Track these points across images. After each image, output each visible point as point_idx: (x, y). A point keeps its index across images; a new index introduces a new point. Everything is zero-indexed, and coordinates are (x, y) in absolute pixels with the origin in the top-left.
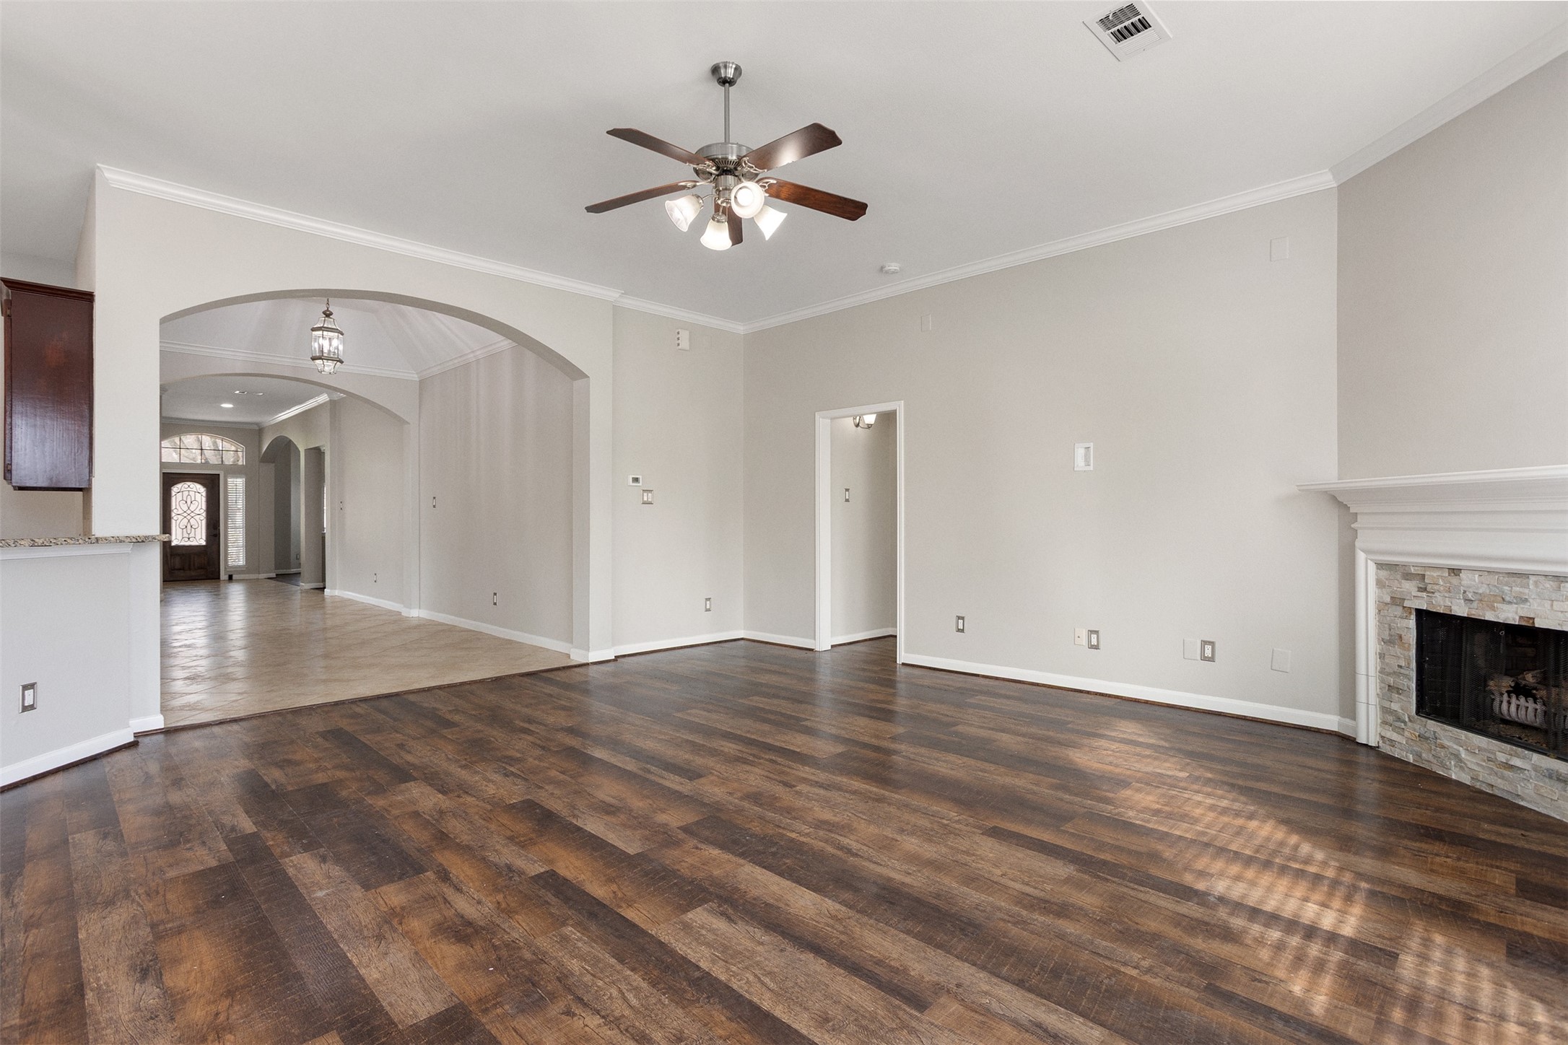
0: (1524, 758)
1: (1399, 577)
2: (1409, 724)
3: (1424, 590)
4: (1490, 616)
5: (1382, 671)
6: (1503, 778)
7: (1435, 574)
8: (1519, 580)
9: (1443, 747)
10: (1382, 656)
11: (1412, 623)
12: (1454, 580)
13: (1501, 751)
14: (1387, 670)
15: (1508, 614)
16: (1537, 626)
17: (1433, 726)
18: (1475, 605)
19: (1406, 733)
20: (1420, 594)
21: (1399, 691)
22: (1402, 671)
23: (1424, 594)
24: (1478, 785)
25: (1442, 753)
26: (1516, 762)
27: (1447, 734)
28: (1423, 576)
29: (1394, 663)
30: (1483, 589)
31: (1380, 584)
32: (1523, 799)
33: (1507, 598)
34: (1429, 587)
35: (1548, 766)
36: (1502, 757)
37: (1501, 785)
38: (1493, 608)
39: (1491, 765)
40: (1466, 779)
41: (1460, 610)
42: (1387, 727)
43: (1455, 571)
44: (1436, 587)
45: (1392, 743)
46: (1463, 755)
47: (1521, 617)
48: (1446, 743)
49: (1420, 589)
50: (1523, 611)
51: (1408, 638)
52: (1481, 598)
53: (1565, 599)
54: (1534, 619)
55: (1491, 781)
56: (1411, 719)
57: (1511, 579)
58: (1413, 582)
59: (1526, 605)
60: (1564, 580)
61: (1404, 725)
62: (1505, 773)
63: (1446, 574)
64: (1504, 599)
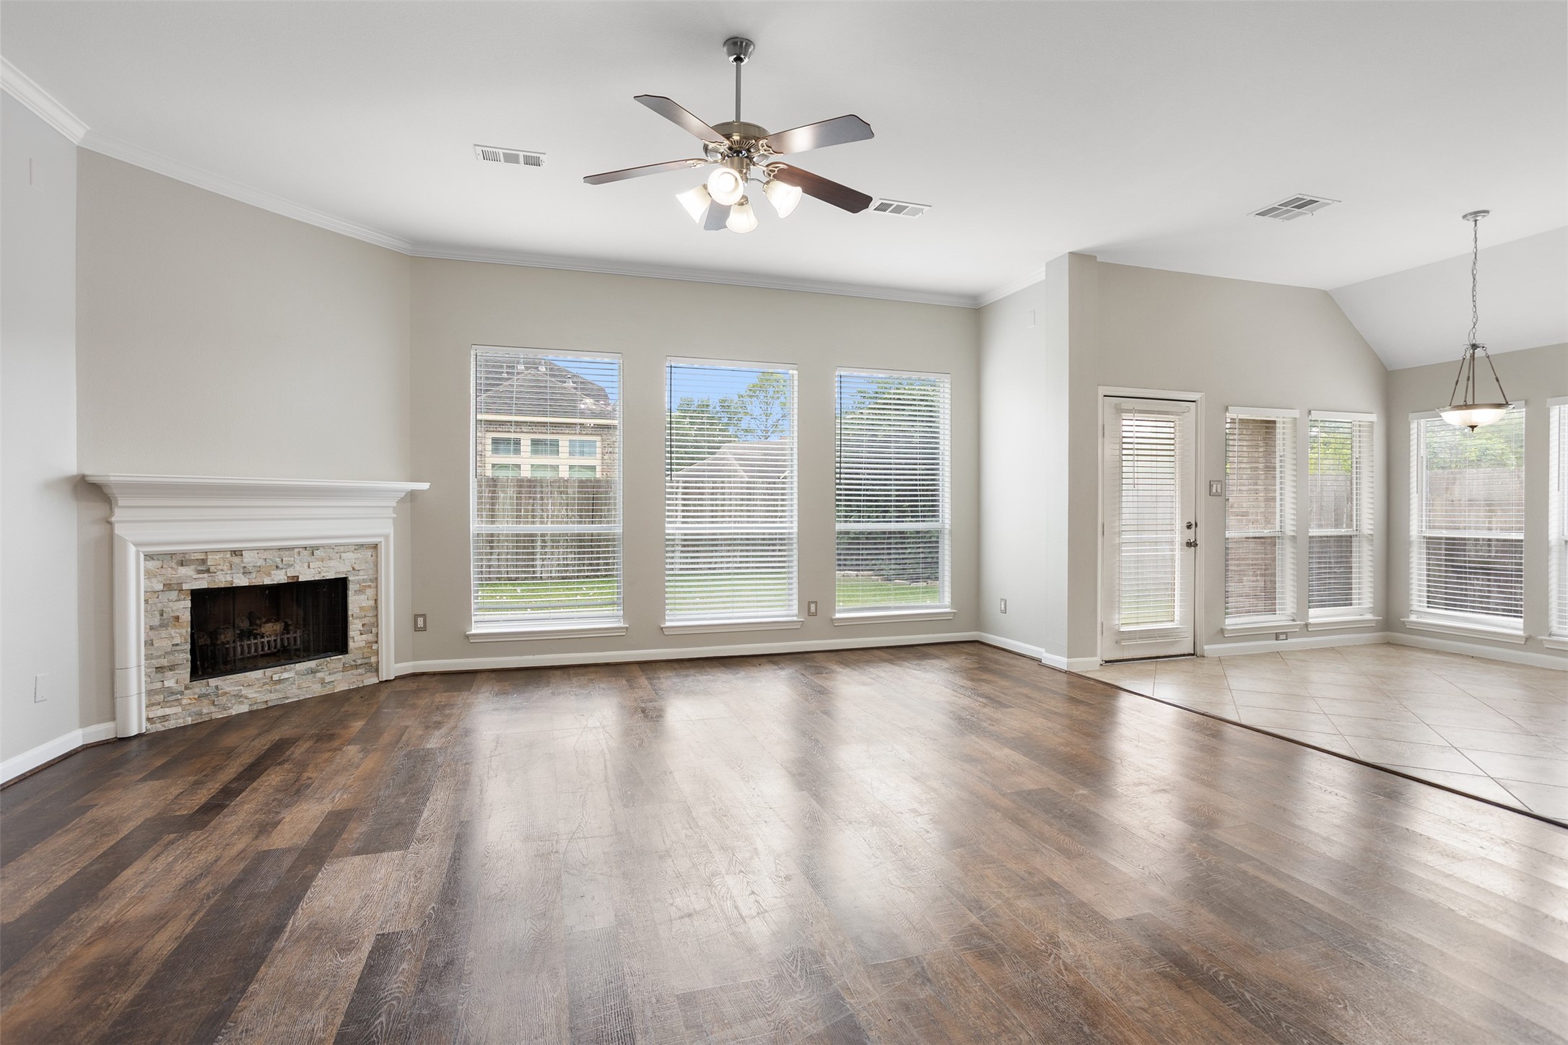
0: (291, 670)
1: (173, 565)
2: (188, 691)
3: (208, 571)
4: (267, 581)
5: (148, 657)
6: (276, 691)
7: (218, 556)
8: (287, 553)
9: (225, 693)
10: (149, 643)
11: (188, 604)
12: (236, 560)
14: (156, 654)
15: (279, 577)
16: (300, 580)
17: (213, 682)
18: (254, 575)
19: (185, 702)
20: (201, 576)
21: (172, 668)
22: (178, 648)
23: (206, 575)
24: (255, 708)
25: (223, 700)
26: (285, 675)
27: (228, 682)
28: (204, 561)
29: (163, 644)
30: (260, 563)
31: (149, 575)
33: (281, 566)
34: (212, 569)
35: (305, 668)
36: (276, 677)
37: (273, 698)
38: (269, 575)
39: (267, 687)
40: (244, 708)
41: (241, 581)
42: (154, 708)
43: (237, 553)
44: (219, 567)
45: (164, 718)
46: (242, 691)
48: (228, 689)
49: (200, 572)
50: (291, 573)
51: (186, 617)
52: (259, 569)
53: (318, 560)
54: (298, 577)
55: (265, 698)
56: (187, 688)
57: (282, 553)
58: (192, 567)
59: (292, 569)
60: (317, 548)
61: (179, 696)
62: (277, 687)
63: (229, 556)
64: (277, 567)
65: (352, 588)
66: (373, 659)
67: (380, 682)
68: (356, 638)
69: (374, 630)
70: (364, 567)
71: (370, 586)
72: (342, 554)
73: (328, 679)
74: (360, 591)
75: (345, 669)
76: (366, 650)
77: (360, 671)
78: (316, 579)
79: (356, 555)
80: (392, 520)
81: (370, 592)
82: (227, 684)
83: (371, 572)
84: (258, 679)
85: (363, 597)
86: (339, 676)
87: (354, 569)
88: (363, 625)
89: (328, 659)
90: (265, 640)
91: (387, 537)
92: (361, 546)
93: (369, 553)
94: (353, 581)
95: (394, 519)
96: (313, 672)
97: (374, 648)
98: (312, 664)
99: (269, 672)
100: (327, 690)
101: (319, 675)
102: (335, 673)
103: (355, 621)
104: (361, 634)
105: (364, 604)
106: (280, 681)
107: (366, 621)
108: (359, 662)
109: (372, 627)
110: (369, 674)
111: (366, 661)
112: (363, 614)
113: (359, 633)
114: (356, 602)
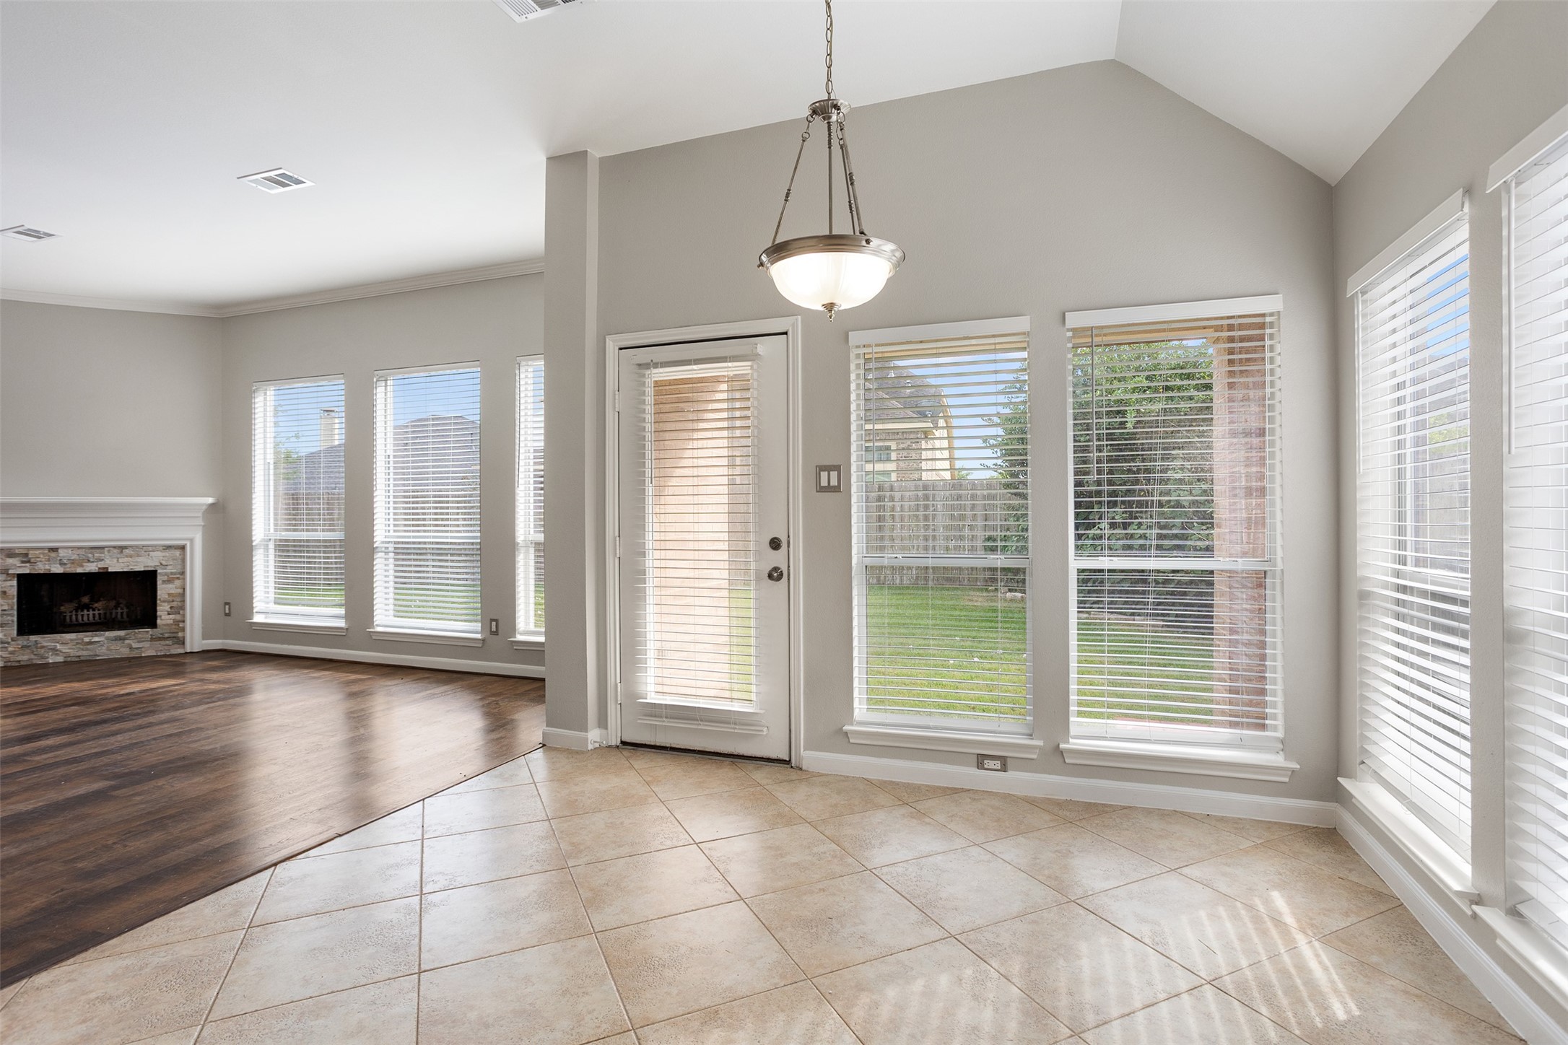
0: (101, 635)
2: (13, 643)
3: (29, 562)
4: (79, 570)
6: (87, 650)
7: (38, 552)
8: (98, 551)
9: (43, 647)
11: (15, 583)
12: (53, 555)
13: (86, 637)
15: (92, 568)
16: (109, 570)
17: (33, 638)
18: (68, 566)
19: (10, 648)
20: (25, 565)
22: (5, 612)
23: (28, 564)
24: (69, 659)
25: (43, 651)
26: (96, 639)
28: (26, 555)
30: (74, 557)
32: (98, 656)
33: (92, 560)
34: (32, 560)
35: (114, 635)
36: (87, 640)
37: (84, 654)
38: (82, 566)
39: (78, 646)
40: (60, 659)
41: (57, 569)
43: (54, 550)
44: (38, 559)
46: (59, 647)
47: (99, 568)
48: (45, 644)
49: (23, 562)
50: (101, 565)
51: (14, 591)
52: (73, 562)
53: (127, 556)
54: (107, 568)
55: (78, 654)
56: (13, 640)
57: (93, 551)
58: (17, 559)
59: (102, 562)
60: (126, 547)
61: (6, 645)
62: (89, 647)
63: (46, 552)
64: (89, 561)
65: (160, 579)
66: (180, 634)
67: (186, 653)
68: (164, 615)
69: (181, 612)
70: (171, 563)
71: (178, 578)
72: (151, 553)
73: (135, 645)
74: (170, 581)
75: (152, 639)
76: (174, 627)
77: (167, 642)
78: (125, 570)
79: (164, 554)
80: (201, 527)
81: (178, 583)
82: (46, 640)
83: (179, 567)
84: (71, 640)
85: (171, 586)
86: (147, 644)
87: (161, 564)
88: (171, 608)
89: (136, 630)
90: (97, 612)
91: (192, 540)
92: (169, 547)
93: (177, 553)
94: (160, 573)
95: (204, 526)
96: (122, 639)
97: (181, 626)
98: (121, 633)
99: (81, 635)
100: (134, 654)
101: (127, 642)
102: (144, 641)
103: (163, 604)
104: (169, 614)
105: (171, 592)
106: (91, 643)
107: (174, 604)
108: (167, 635)
109: (179, 608)
110: (176, 646)
111: (175, 635)
112: (171, 599)
113: (166, 613)
114: (163, 590)
